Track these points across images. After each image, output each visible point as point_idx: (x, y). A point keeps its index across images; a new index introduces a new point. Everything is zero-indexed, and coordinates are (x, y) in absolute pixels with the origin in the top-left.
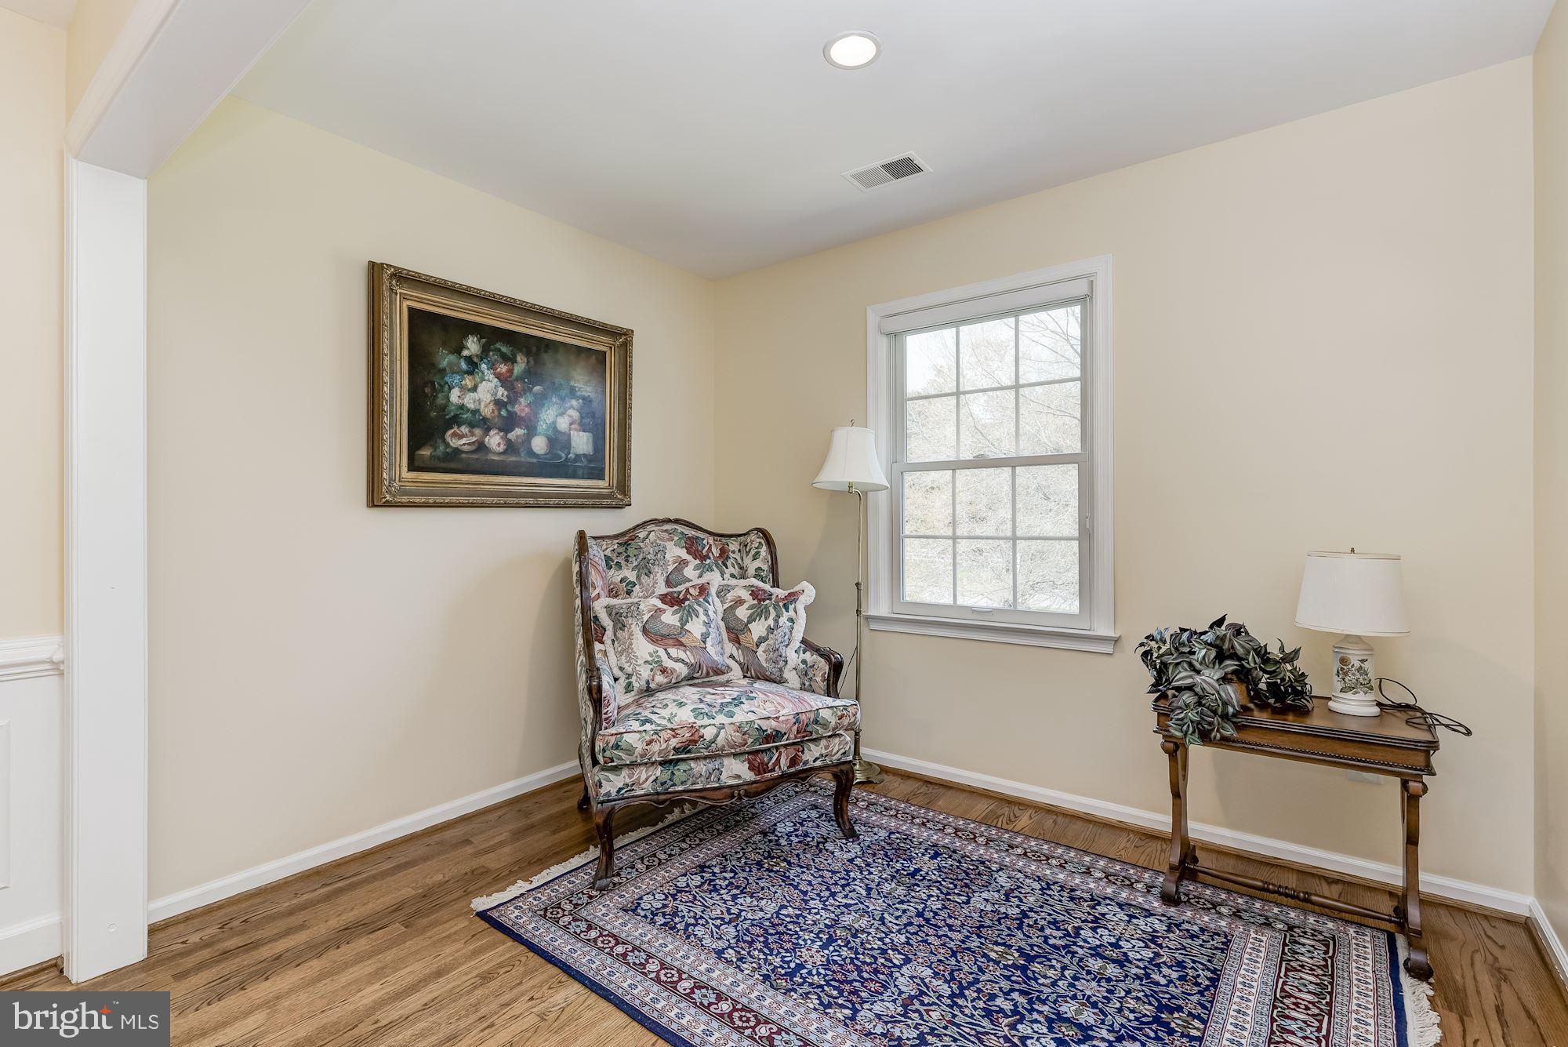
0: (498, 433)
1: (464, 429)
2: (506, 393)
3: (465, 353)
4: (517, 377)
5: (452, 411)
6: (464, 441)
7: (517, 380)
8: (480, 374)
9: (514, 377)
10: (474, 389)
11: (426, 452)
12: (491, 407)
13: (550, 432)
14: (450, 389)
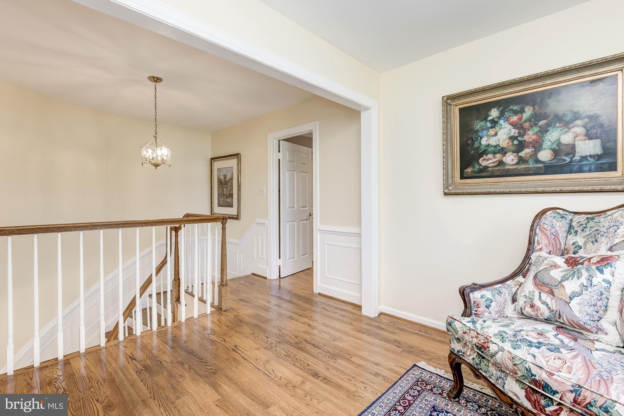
0: (512, 154)
1: (490, 156)
2: (517, 131)
3: (490, 118)
4: (525, 120)
5: (483, 148)
6: (490, 161)
7: (525, 122)
8: (499, 126)
9: (523, 121)
10: (496, 134)
11: (469, 170)
12: (507, 141)
13: (555, 146)
14: (481, 138)
